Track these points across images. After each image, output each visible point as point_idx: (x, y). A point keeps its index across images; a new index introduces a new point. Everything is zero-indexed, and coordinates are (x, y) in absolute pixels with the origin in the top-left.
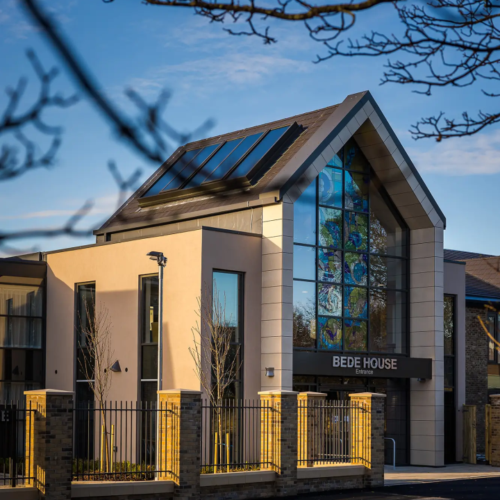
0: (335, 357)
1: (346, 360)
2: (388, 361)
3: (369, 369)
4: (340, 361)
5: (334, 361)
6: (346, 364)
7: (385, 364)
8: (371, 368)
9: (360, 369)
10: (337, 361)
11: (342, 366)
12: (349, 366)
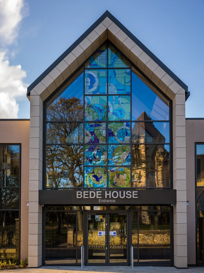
0: (77, 192)
1: (89, 193)
2: (129, 193)
3: (110, 199)
4: (83, 194)
5: (78, 195)
6: (89, 196)
7: (126, 195)
8: (112, 198)
9: (102, 199)
10: (81, 195)
11: (84, 197)
12: (91, 197)
